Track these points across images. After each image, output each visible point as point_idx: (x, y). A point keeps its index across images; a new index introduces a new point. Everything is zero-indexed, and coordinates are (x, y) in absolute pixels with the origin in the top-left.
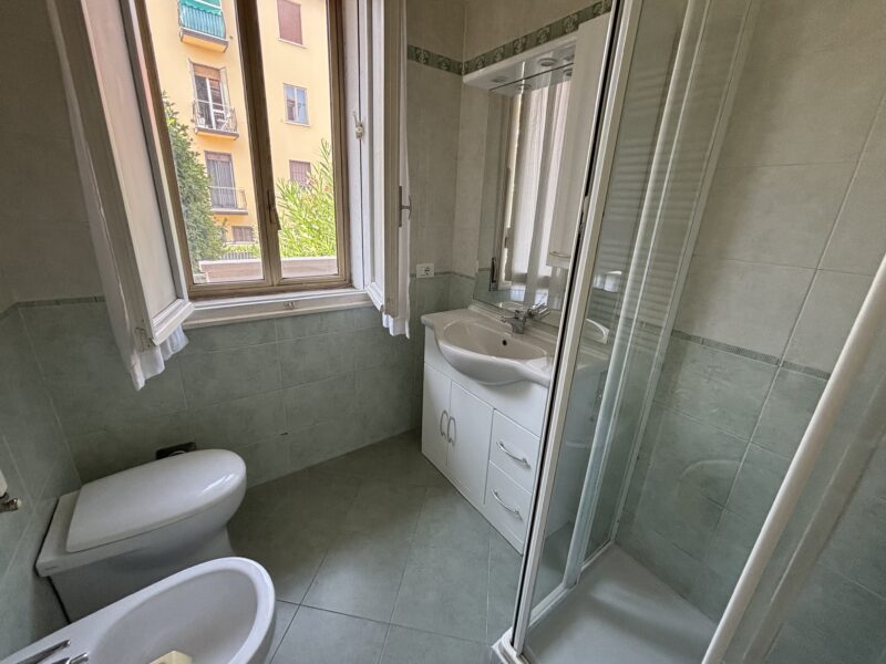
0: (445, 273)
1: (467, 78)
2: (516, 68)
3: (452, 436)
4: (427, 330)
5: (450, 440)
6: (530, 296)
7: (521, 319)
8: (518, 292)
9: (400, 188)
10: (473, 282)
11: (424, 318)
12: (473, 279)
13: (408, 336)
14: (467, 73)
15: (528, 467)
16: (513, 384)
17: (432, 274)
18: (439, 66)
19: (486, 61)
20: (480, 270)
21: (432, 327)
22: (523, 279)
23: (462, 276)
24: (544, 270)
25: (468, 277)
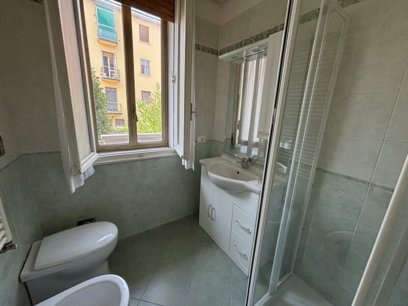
0: (210, 141)
1: (221, 57)
2: (242, 53)
3: (214, 217)
4: (202, 167)
5: (213, 219)
6: (249, 151)
7: (246, 161)
8: (244, 149)
9: (191, 104)
10: (223, 145)
11: (201, 161)
12: (223, 143)
13: (193, 169)
14: (220, 55)
15: (250, 233)
16: (242, 193)
17: (204, 141)
18: (208, 52)
19: (229, 49)
20: (226, 139)
21: (205, 165)
22: (246, 143)
23: (218, 142)
24: (256, 139)
25: (221, 142)
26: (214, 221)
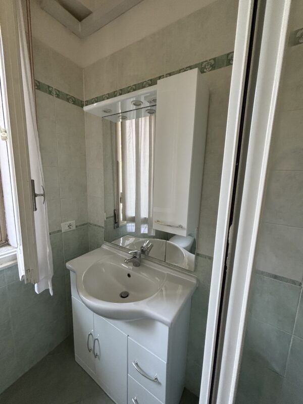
0: (84, 225)
4: (72, 274)
5: (96, 356)
7: (138, 257)
9: (33, 181)
11: (69, 265)
12: (103, 227)
13: (52, 294)
14: (87, 105)
15: (159, 383)
17: (74, 227)
18: (68, 100)
20: (107, 218)
23: (95, 225)
25: (100, 226)
26: (99, 358)
